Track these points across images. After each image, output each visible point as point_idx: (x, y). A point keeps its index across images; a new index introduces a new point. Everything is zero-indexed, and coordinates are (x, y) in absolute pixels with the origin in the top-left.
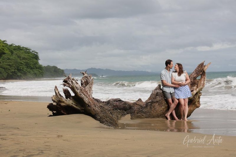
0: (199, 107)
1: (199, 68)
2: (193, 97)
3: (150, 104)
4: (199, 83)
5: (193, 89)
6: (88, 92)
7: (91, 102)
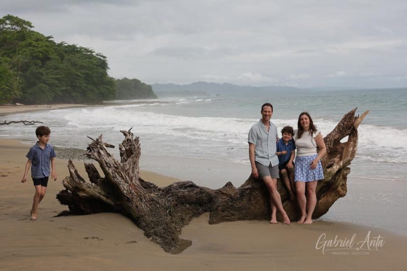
0: (345, 195)
1: (345, 123)
2: (333, 178)
3: (249, 193)
4: (344, 150)
5: (333, 162)
6: (130, 171)
7: (133, 192)
